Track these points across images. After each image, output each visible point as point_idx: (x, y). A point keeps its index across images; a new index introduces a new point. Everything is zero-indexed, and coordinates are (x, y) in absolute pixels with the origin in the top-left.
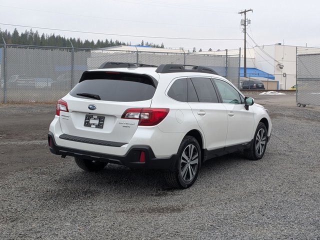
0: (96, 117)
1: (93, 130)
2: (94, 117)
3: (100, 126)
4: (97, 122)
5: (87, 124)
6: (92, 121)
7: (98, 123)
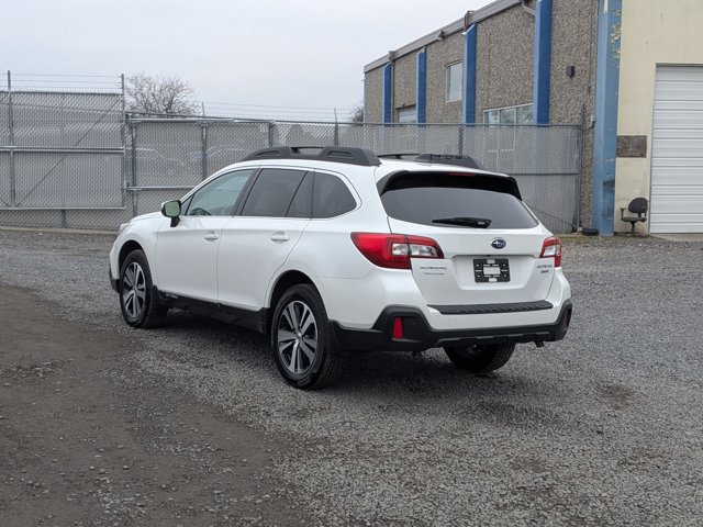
0: (493, 262)
1: (493, 286)
2: (490, 261)
3: (504, 277)
4: (496, 271)
5: (481, 278)
6: (487, 271)
7: (499, 272)
